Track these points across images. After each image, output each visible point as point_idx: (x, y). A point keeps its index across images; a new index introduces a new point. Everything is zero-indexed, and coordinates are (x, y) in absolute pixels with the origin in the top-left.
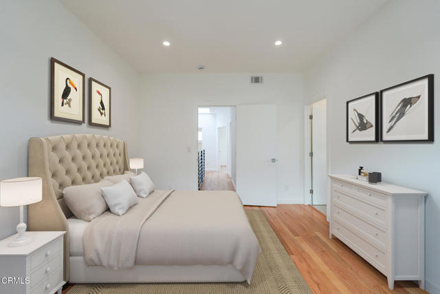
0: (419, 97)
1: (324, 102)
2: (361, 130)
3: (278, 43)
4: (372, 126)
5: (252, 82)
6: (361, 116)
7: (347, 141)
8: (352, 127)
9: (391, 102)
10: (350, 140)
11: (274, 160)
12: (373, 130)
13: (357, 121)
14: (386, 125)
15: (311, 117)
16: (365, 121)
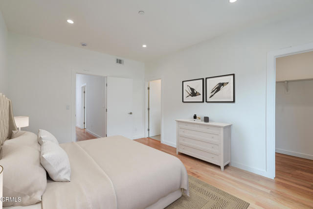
0: (228, 83)
1: (160, 81)
2: (192, 96)
3: (144, 46)
4: (200, 94)
5: (117, 62)
6: (192, 90)
7: (183, 102)
8: (186, 94)
9: (212, 84)
10: (184, 101)
11: (131, 113)
12: (201, 96)
13: (190, 91)
14: (209, 95)
15: (149, 88)
16: (195, 92)
